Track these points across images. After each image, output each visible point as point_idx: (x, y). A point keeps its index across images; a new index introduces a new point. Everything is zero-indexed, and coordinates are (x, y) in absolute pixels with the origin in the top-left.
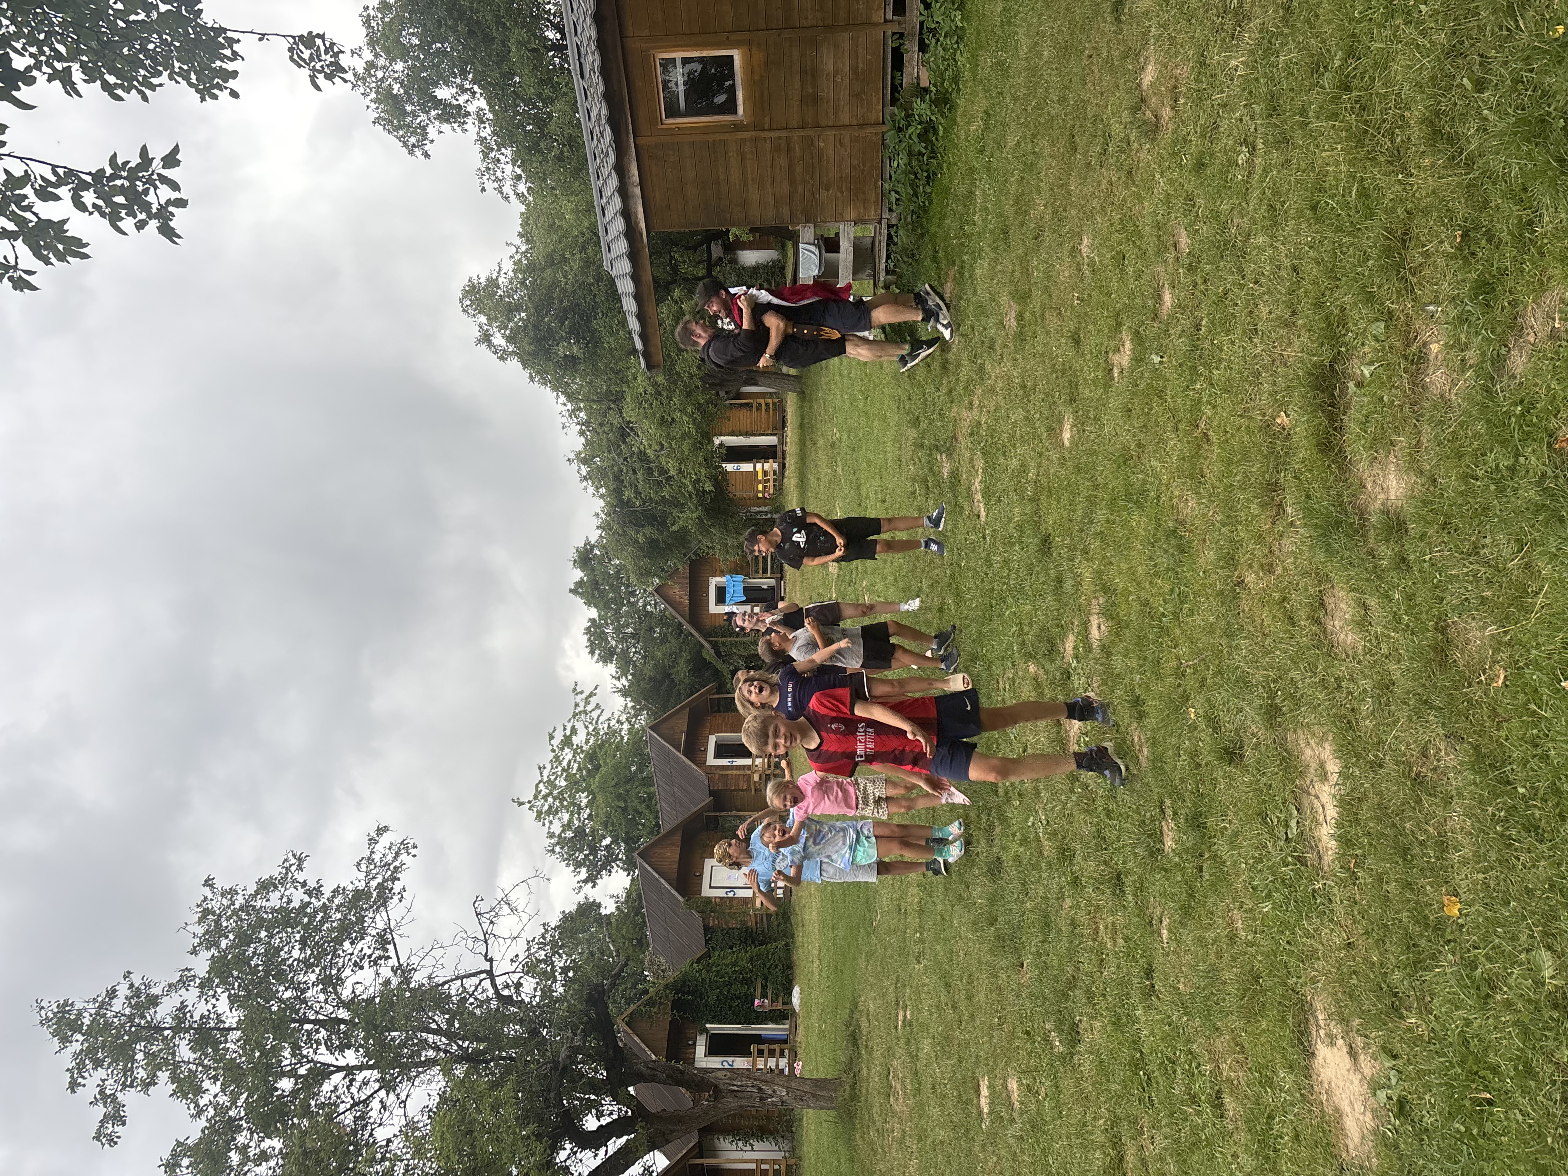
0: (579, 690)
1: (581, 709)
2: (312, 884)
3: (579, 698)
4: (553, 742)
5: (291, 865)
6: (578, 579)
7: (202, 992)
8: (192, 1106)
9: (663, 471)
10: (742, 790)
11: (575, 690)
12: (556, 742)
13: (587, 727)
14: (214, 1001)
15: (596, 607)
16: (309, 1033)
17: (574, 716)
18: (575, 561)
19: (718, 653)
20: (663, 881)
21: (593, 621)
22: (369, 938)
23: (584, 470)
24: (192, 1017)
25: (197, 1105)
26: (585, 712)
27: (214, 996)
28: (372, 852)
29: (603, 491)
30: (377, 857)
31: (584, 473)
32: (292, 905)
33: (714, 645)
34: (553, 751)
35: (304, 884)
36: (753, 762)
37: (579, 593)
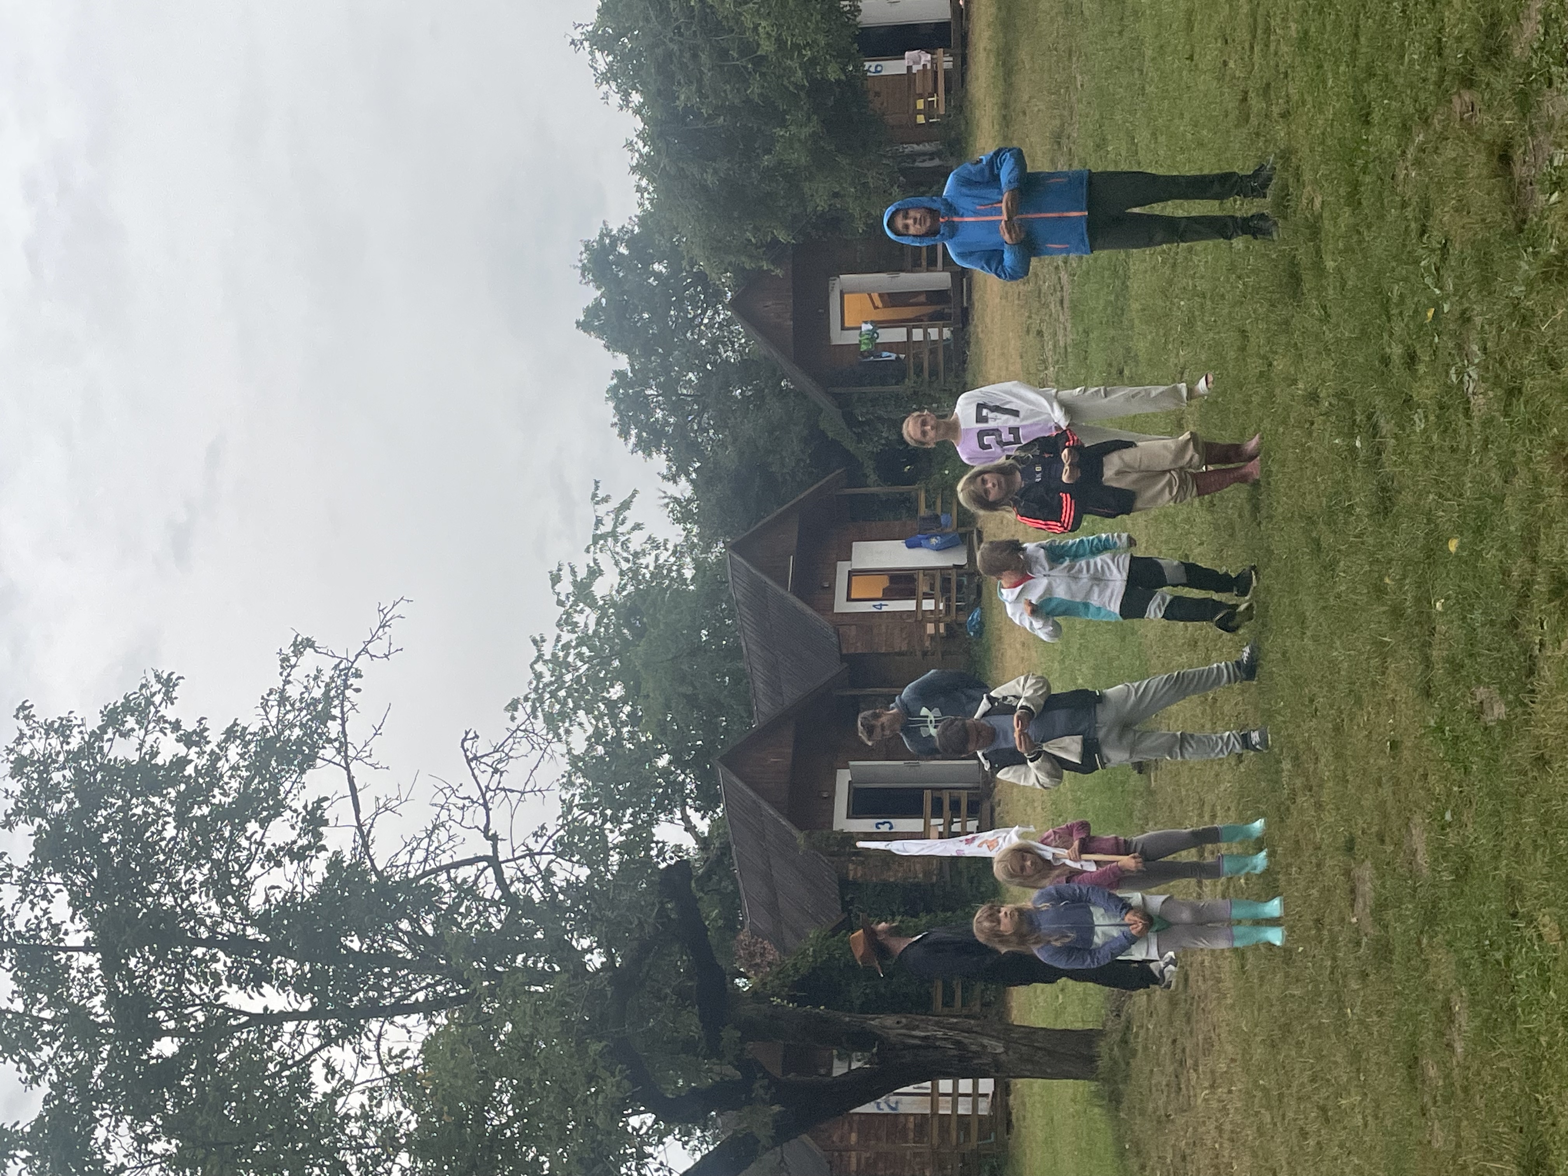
0: (601, 494)
1: (607, 528)
2: (188, 725)
3: (602, 509)
4: (558, 588)
5: (153, 695)
6: (590, 303)
7: (24, 892)
8: (23, 1066)
9: (748, 49)
10: (901, 654)
11: (595, 495)
12: (566, 587)
13: (617, 564)
14: (44, 904)
15: (624, 351)
16: (200, 961)
17: (595, 543)
18: (584, 269)
19: (850, 419)
20: (765, 806)
21: (620, 375)
22: (288, 814)
23: (603, 61)
24: (12, 925)
25: (31, 1067)
26: (613, 534)
27: (44, 897)
28: (287, 682)
29: (636, 98)
30: (294, 692)
31: (602, 67)
32: (159, 761)
33: (843, 403)
34: (560, 603)
35: (176, 726)
36: (919, 605)
37: (594, 329)
